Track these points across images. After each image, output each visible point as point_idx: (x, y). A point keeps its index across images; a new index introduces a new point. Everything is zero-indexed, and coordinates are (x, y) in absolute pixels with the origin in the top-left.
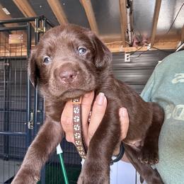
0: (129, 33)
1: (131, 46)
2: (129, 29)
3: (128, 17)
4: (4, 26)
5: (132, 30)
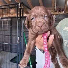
1: (56, 12)
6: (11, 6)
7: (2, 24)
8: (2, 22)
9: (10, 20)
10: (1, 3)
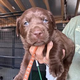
0: (65, 15)
1: (66, 20)
2: (65, 13)
3: (65, 8)
4: (13, 15)
5: (66, 14)
6: (14, 15)
7: (2, 34)
8: (2, 33)
9: (13, 30)
10: (3, 11)
